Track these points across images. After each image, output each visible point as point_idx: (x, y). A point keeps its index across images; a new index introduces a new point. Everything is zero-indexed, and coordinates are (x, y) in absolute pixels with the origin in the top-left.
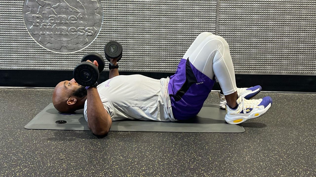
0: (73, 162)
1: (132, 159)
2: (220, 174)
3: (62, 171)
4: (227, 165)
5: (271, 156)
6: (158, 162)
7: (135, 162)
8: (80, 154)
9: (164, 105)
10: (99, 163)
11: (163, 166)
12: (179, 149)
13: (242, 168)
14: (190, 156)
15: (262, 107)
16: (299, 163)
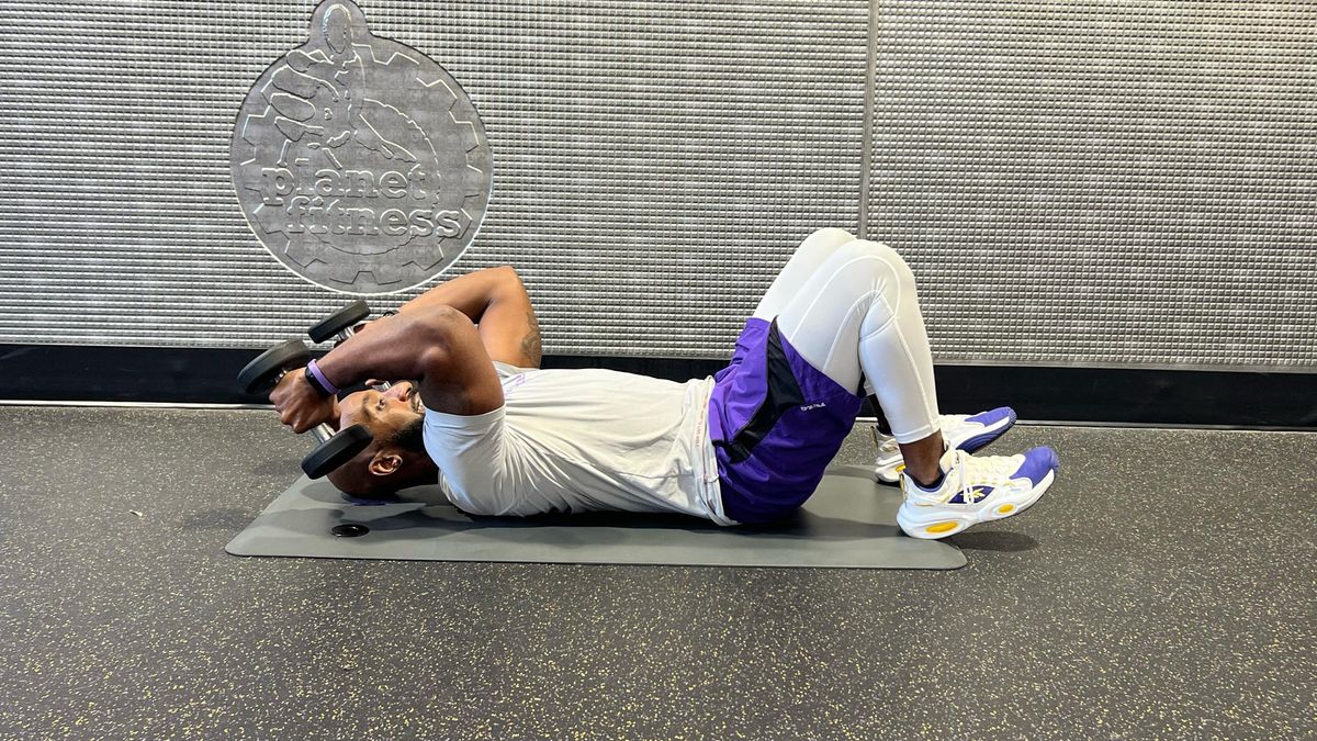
0: (386, 683)
1: (590, 668)
2: (899, 728)
3: (346, 716)
4: (918, 692)
5: (1064, 658)
6: (679, 683)
7: (600, 679)
8: (412, 650)
9: (692, 474)
10: (474, 685)
11: (698, 697)
12: (750, 629)
13: (973, 705)
14: (788, 659)
15: (1027, 482)
16: (1166, 683)
